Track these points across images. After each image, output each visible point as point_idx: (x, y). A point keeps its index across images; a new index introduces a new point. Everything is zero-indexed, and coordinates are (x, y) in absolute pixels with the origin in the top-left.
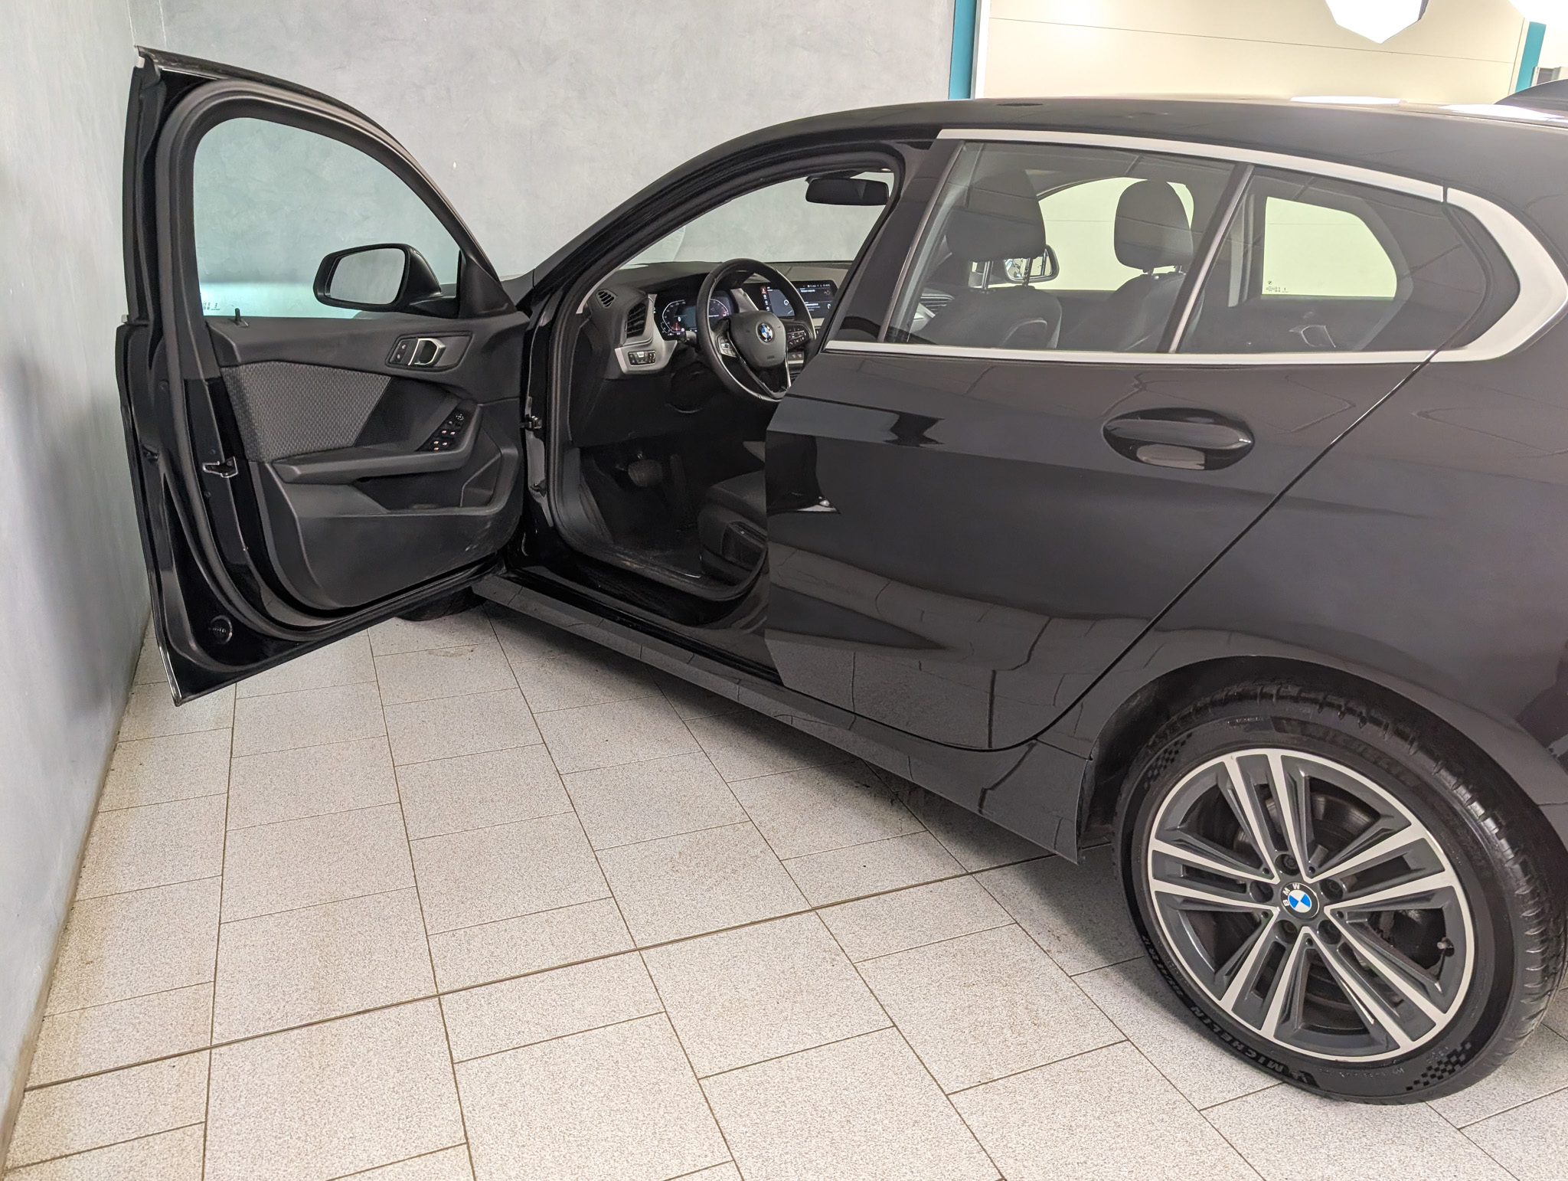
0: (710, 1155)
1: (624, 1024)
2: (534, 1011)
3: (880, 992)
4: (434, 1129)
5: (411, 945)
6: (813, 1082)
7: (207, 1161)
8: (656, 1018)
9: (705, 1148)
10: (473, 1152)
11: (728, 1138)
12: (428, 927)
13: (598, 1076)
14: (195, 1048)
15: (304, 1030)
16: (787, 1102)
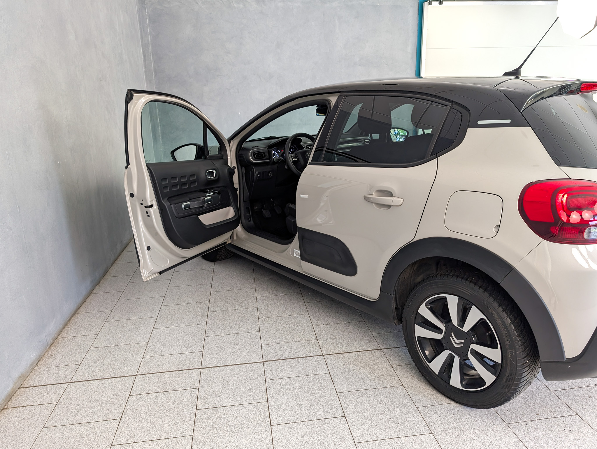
0: (187, 432)
1: (184, 390)
2: (160, 383)
3: (269, 390)
4: (114, 413)
5: (137, 360)
6: (231, 415)
7: (52, 413)
8: (195, 390)
10: (121, 421)
11: (195, 428)
12: (145, 355)
13: (168, 405)
14: (66, 382)
15: (95, 381)
16: (219, 420)
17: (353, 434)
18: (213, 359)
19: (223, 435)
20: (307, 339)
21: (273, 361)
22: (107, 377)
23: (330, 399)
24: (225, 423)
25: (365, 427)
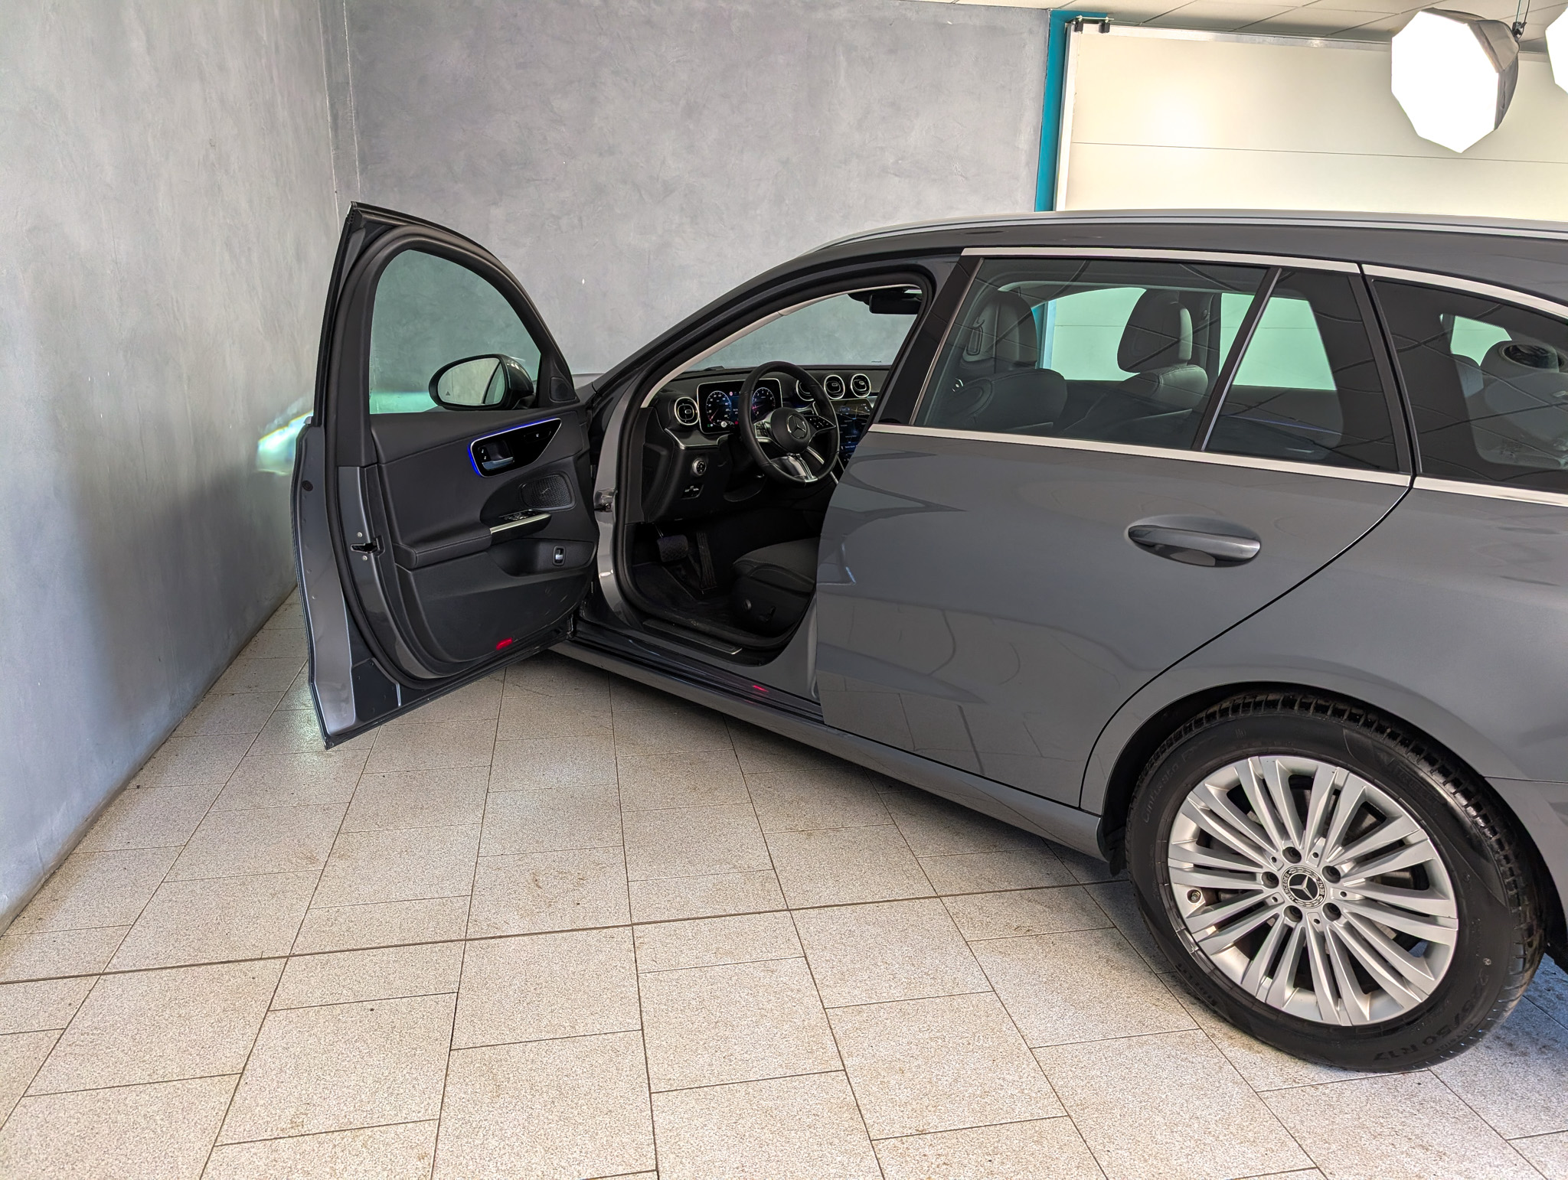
0: (423, 1111)
1: (418, 998)
2: (354, 978)
3: (646, 1000)
4: (223, 1058)
5: (292, 916)
6: (543, 1066)
7: (50, 1057)
8: (447, 997)
9: (422, 1106)
10: (242, 1080)
11: (446, 1100)
12: (313, 902)
13: (373, 1036)
14: (90, 973)
15: (174, 970)
16: (512, 1078)
17: (867, 1116)
18: (498, 916)
19: (520, 1118)
20: (749, 867)
21: (658, 922)
22: (206, 961)
23: (806, 1023)
24: (527, 1085)
25: (897, 1099)
